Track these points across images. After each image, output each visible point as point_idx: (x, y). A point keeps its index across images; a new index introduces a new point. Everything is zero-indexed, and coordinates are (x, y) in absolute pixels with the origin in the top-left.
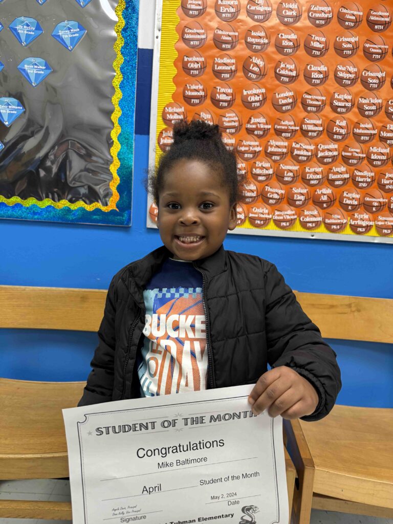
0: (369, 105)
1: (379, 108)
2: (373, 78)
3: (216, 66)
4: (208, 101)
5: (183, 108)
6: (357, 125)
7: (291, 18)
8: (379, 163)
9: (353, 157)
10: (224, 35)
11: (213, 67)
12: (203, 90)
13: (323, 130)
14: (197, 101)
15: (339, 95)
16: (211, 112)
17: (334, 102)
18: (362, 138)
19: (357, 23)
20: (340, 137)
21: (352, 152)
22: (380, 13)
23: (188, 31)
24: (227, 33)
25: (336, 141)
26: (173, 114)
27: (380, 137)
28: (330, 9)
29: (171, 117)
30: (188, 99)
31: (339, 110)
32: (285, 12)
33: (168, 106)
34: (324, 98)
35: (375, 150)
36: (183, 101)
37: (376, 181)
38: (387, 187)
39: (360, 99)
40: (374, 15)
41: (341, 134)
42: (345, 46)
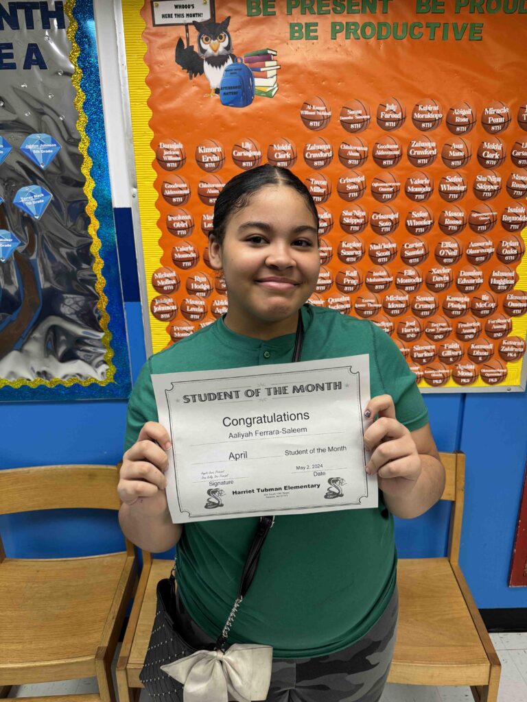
0: (382, 251)
1: (394, 253)
2: (384, 221)
3: (205, 224)
4: (201, 263)
5: (174, 272)
6: (370, 274)
7: (285, 161)
8: (397, 312)
9: (367, 309)
10: (209, 188)
11: (203, 225)
12: (194, 252)
13: (332, 282)
14: (189, 264)
15: (346, 244)
16: (207, 275)
17: (342, 251)
18: (377, 287)
19: (362, 160)
20: (351, 289)
21: (366, 303)
22: (388, 146)
23: (169, 187)
24: (213, 186)
25: (347, 293)
26: (164, 279)
27: (396, 284)
28: (329, 147)
29: (162, 283)
30: (178, 263)
31: (348, 259)
32: (278, 156)
33: (157, 272)
34: (330, 249)
35: (392, 298)
36: (173, 265)
37: (395, 331)
38: (408, 336)
39: (371, 246)
40: (381, 150)
41: (352, 285)
42: (349, 188)
